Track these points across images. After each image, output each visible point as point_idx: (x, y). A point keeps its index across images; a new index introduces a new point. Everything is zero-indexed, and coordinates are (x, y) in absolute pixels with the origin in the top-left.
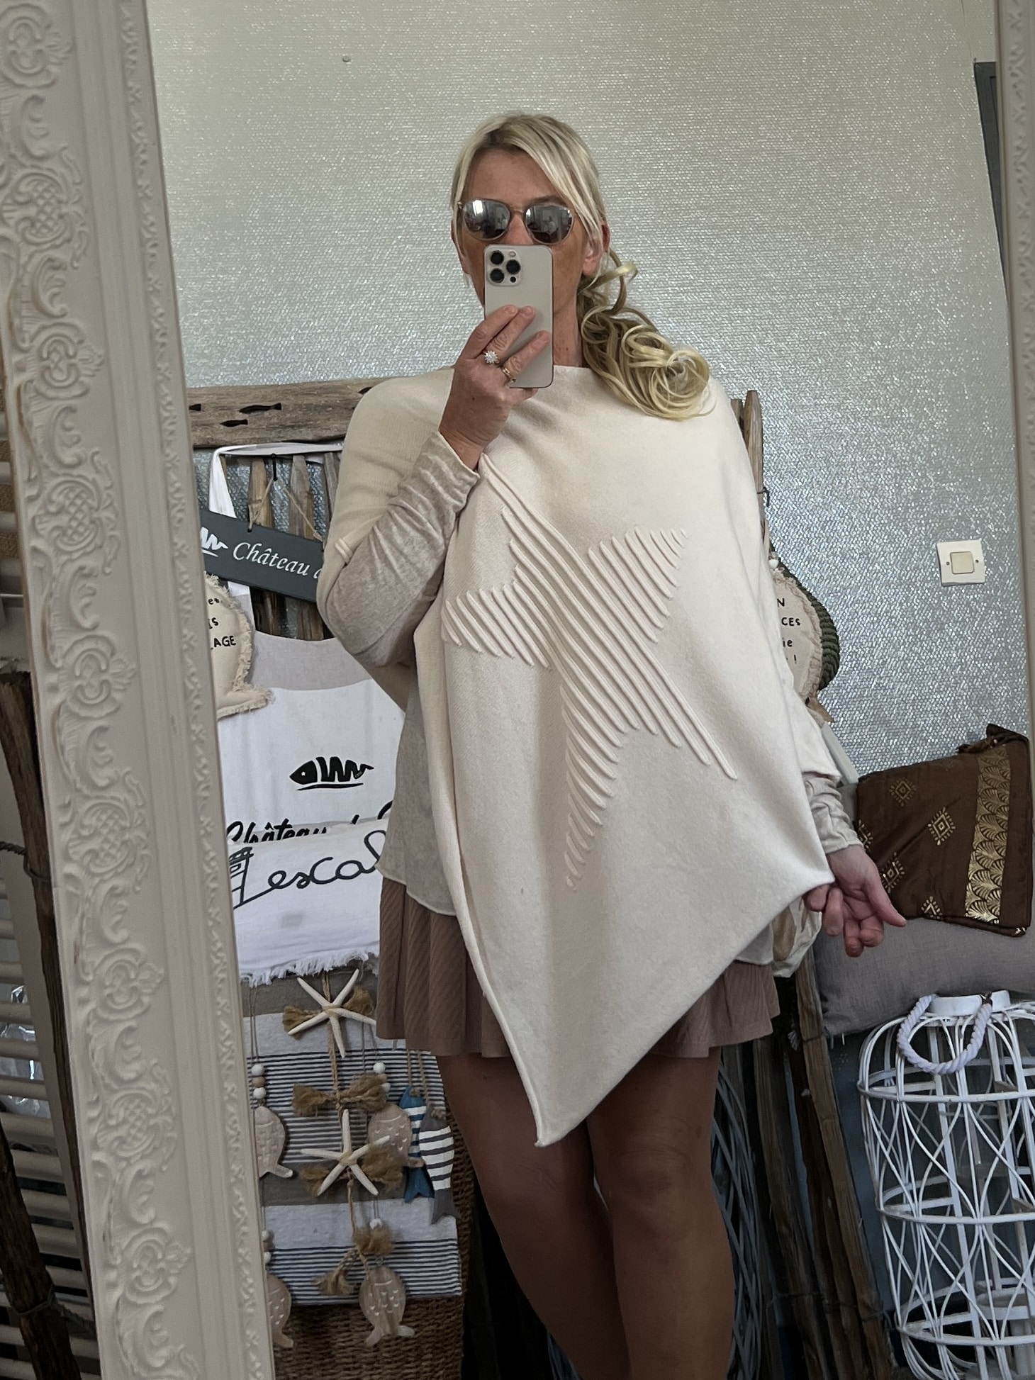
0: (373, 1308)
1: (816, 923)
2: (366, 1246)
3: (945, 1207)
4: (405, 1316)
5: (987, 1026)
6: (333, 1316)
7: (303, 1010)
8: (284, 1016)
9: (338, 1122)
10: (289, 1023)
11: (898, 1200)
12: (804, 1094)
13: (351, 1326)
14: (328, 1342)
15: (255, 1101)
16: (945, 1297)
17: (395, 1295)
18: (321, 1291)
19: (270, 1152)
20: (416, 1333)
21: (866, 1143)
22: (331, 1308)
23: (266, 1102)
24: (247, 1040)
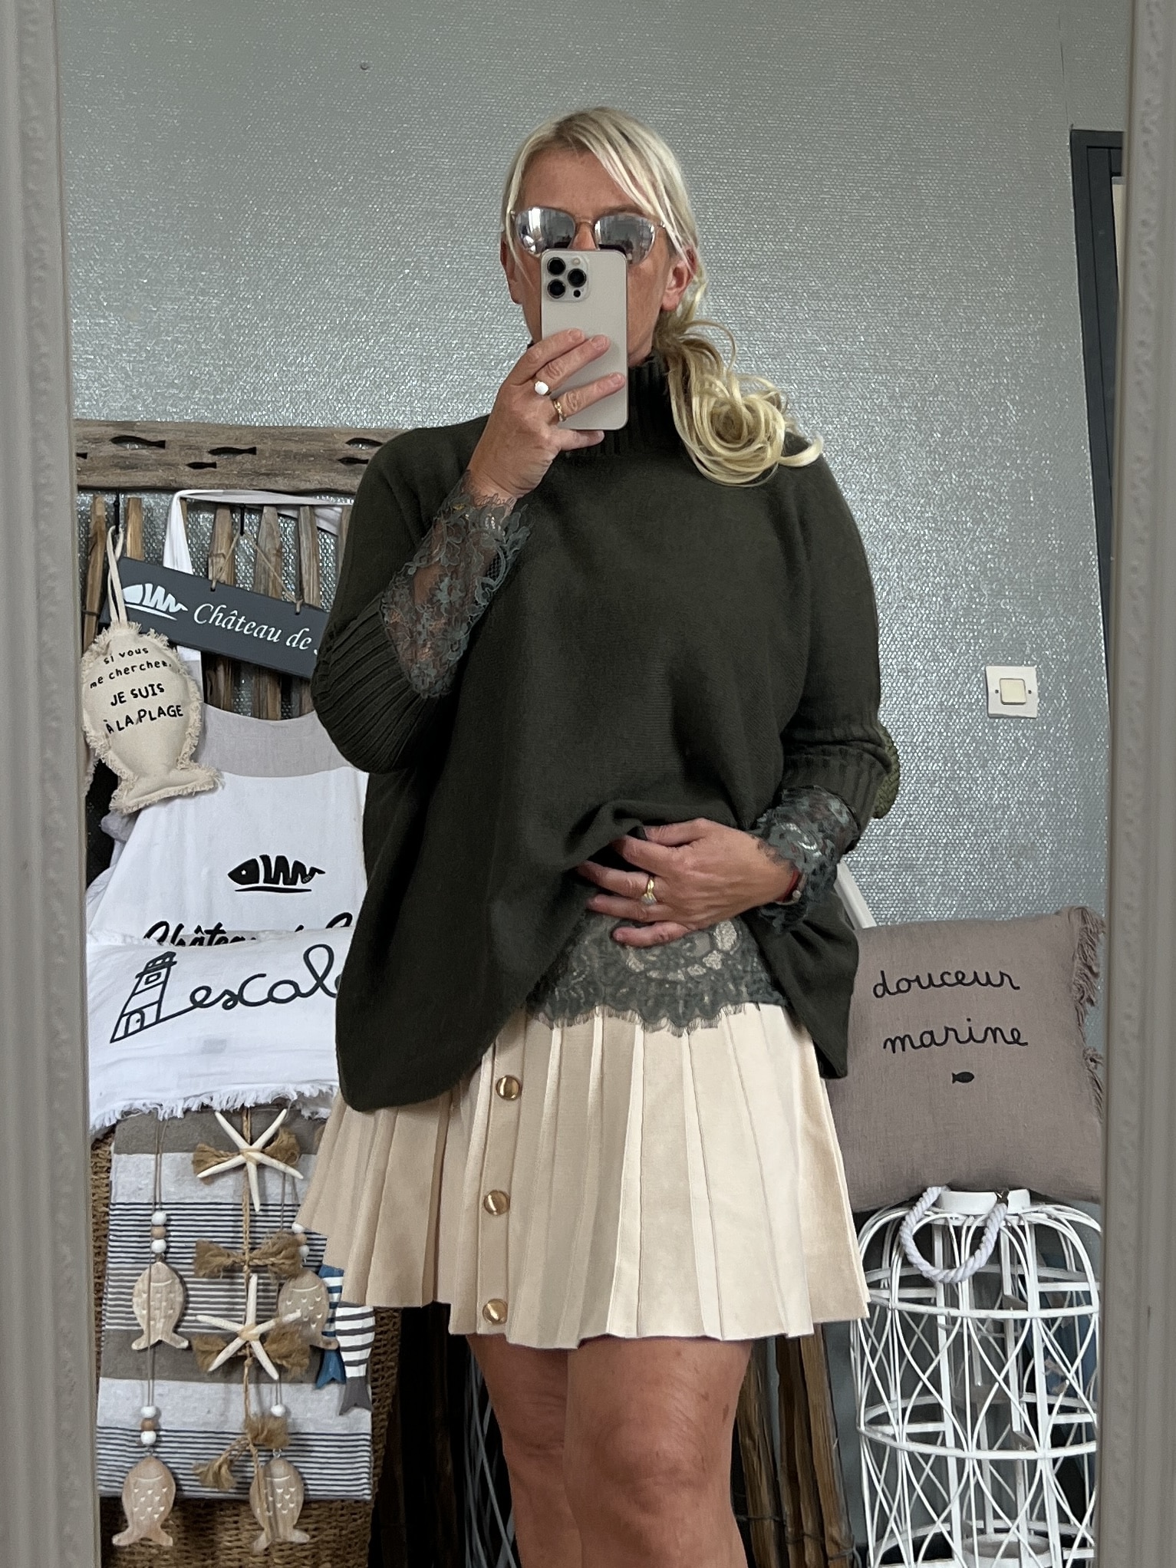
0: (265, 1506)
2: (258, 1434)
3: (937, 1434)
4: (302, 1516)
5: (1000, 1229)
6: (221, 1510)
7: (217, 1150)
8: (194, 1156)
9: (244, 1287)
10: (199, 1164)
11: (883, 1419)
13: (239, 1525)
14: (212, 1541)
15: (153, 1256)
16: (926, 1536)
17: (291, 1494)
19: (165, 1317)
20: (313, 1537)
22: (220, 1501)
23: (166, 1258)
24: (147, 1182)
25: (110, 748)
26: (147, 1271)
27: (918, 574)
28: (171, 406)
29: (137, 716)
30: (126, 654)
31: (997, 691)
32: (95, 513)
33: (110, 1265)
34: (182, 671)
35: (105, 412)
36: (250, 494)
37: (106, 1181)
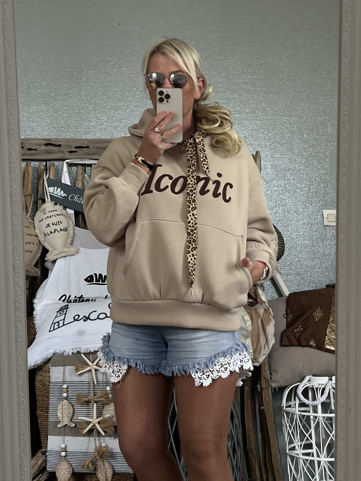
0: (100, 475)
1: (269, 347)
2: (99, 453)
3: (310, 453)
5: (330, 388)
6: (87, 476)
7: (82, 365)
8: (76, 367)
9: (92, 407)
10: (77, 370)
11: (294, 449)
12: (262, 408)
15: (63, 398)
17: (108, 471)
18: (83, 468)
19: (67, 417)
21: (283, 427)
22: (86, 473)
23: (67, 399)
24: (62, 375)
25: (45, 241)
26: (61, 403)
27: (300, 181)
28: (63, 134)
29: (54, 231)
30: (50, 212)
31: (326, 218)
32: (40, 168)
33: (50, 401)
34: (67, 217)
35: (42, 136)
36: (88, 161)
37: (48, 375)
